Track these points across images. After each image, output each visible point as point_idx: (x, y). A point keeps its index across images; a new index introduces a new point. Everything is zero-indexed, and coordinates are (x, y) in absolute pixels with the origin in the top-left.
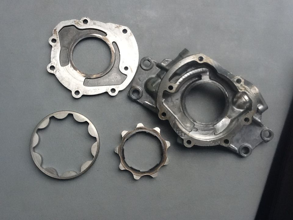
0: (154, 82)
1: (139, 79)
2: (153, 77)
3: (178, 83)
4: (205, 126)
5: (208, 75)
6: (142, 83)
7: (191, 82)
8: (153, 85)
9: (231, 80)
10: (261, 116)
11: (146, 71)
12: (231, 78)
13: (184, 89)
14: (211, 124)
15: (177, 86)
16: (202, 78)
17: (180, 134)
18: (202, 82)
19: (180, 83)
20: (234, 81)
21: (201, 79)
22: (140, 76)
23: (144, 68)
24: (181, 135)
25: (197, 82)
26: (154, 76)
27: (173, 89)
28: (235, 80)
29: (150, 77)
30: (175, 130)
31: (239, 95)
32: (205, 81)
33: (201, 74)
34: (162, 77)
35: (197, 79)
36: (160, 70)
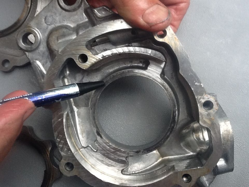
0: (64, 36)
1: (45, 19)
2: (70, 26)
3: (99, 57)
4: (113, 150)
5: (161, 68)
6: (47, 28)
7: (129, 65)
8: (60, 39)
9: (196, 97)
10: (214, 178)
11: (64, 11)
12: (198, 94)
13: (111, 70)
14: (124, 152)
15: (95, 61)
16: (148, 68)
17: (61, 146)
18: (144, 74)
19: (103, 57)
20: (200, 102)
21: (145, 68)
22: (49, 14)
23: (61, 4)
24: (62, 149)
25: (137, 71)
26: (72, 25)
27: (87, 62)
28: (203, 101)
29: (65, 23)
30: (56, 134)
31: (196, 125)
32: (150, 75)
33: (150, 61)
34: (80, 33)
35: (141, 65)
36: (87, 20)
